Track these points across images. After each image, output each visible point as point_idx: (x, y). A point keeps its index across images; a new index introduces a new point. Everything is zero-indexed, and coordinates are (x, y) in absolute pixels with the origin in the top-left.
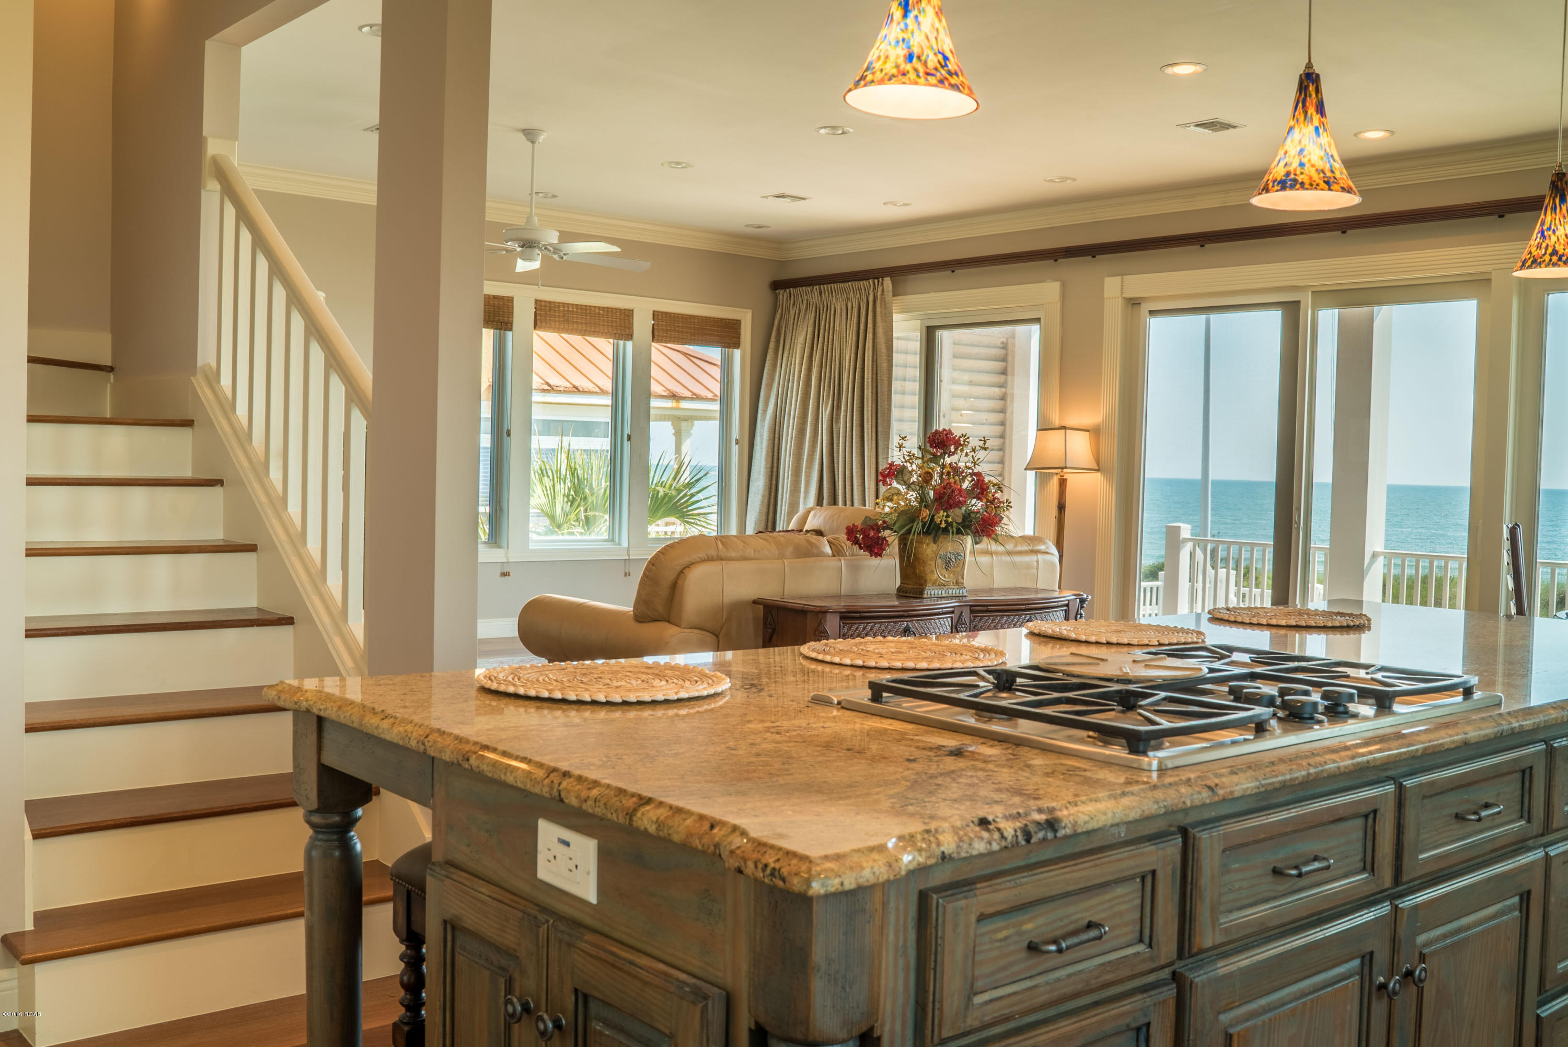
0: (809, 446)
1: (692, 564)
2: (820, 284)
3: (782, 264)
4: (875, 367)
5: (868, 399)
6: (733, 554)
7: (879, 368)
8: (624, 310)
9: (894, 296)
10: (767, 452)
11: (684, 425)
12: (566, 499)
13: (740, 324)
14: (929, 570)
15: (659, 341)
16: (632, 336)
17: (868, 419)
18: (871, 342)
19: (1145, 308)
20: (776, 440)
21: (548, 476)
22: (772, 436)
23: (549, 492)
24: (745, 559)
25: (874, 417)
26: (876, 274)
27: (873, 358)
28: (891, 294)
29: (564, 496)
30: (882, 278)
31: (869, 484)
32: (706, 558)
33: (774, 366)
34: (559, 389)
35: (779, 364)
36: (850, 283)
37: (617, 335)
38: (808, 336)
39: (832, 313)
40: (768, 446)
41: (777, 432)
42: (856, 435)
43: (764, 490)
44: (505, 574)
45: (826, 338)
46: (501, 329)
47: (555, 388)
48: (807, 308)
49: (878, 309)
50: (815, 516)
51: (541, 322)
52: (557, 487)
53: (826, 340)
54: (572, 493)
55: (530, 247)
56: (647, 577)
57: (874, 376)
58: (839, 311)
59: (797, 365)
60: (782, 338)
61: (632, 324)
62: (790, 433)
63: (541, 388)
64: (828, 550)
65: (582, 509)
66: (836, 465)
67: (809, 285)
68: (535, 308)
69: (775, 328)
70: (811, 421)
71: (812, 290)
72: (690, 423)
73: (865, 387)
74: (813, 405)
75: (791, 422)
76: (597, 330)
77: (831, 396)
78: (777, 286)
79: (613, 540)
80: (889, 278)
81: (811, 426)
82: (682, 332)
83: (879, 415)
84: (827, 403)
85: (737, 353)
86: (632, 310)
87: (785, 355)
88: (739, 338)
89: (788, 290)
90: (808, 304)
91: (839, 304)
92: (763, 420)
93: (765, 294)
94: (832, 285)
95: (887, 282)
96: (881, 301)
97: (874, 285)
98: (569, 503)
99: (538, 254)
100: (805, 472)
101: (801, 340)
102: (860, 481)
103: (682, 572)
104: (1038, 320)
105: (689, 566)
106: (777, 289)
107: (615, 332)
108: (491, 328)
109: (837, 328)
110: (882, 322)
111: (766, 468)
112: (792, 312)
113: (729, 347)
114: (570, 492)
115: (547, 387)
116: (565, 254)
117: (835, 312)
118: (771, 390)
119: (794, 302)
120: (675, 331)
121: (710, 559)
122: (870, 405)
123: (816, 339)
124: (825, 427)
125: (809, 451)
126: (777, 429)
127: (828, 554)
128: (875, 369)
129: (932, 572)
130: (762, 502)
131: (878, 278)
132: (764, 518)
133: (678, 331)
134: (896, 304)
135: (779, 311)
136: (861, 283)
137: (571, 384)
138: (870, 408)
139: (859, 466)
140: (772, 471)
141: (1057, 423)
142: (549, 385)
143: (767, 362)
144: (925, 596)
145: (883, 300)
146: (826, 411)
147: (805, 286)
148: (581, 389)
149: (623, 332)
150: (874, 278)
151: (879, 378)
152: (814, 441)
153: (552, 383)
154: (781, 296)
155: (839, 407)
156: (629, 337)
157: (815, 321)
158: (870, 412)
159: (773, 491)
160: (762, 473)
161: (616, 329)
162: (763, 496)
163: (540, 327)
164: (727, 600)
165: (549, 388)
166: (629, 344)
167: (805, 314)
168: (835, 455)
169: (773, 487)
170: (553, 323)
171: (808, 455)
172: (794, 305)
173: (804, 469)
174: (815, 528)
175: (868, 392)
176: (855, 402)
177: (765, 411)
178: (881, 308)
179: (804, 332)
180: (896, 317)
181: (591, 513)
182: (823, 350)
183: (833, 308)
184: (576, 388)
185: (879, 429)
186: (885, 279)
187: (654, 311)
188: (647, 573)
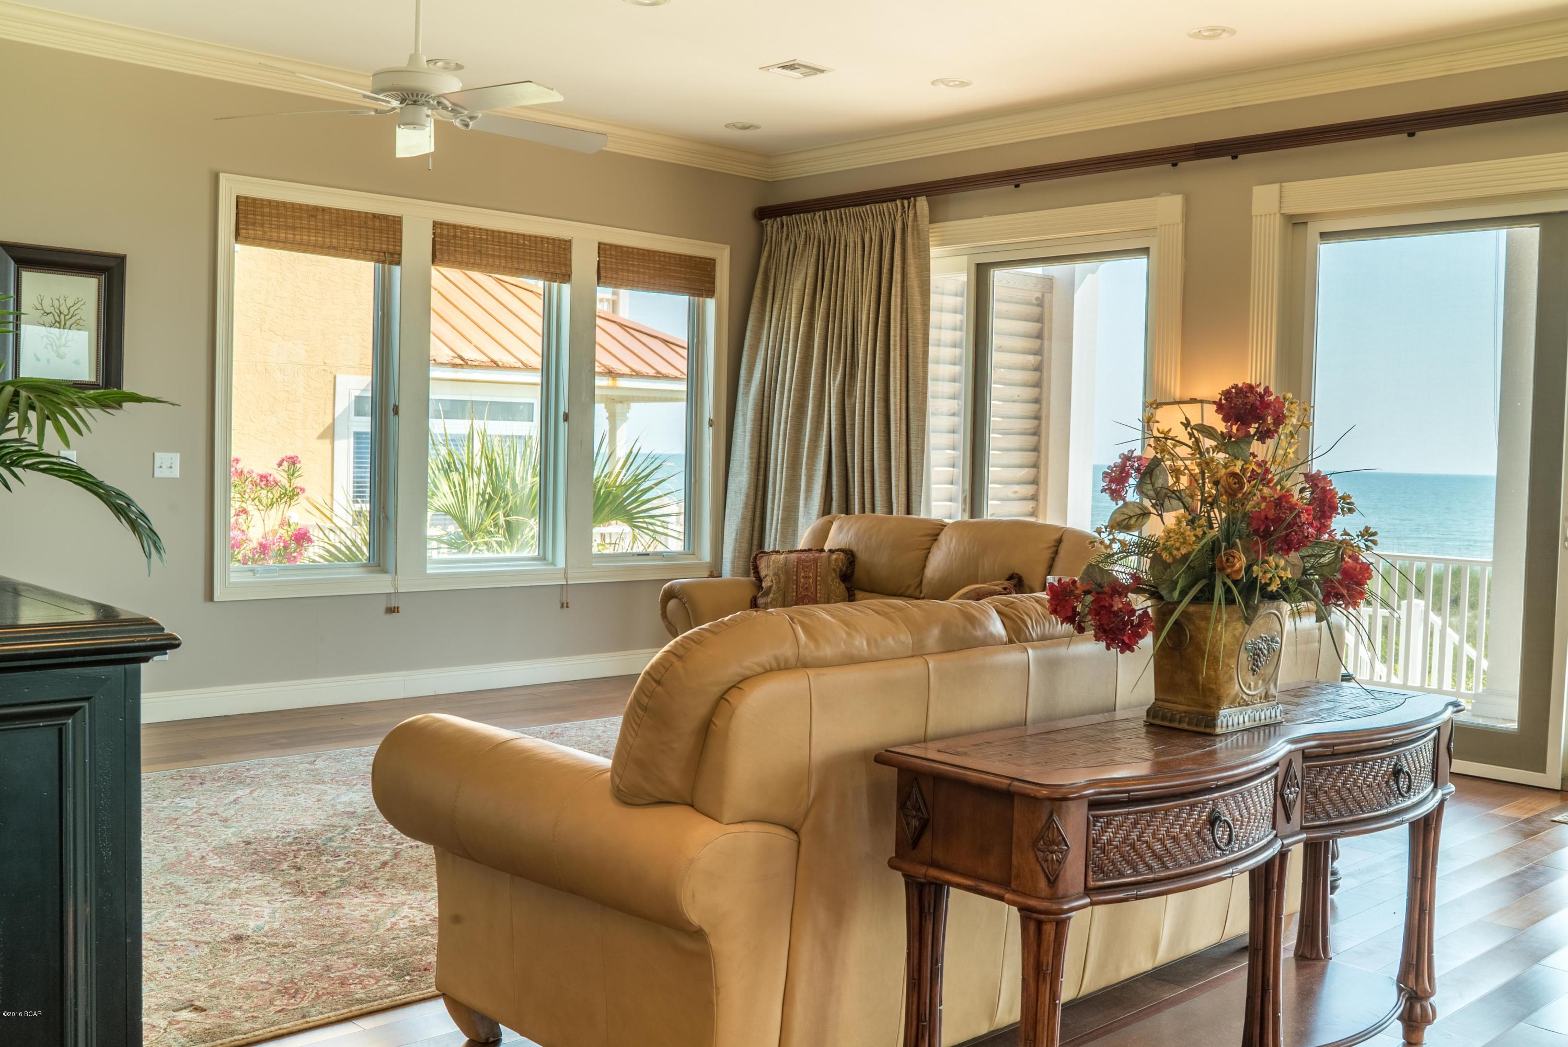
0: (811, 428)
1: (745, 679)
2: (825, 209)
3: (771, 185)
4: (904, 319)
5: (895, 363)
6: (828, 651)
7: (910, 322)
8: (559, 240)
9: (931, 222)
10: (753, 436)
11: (619, 407)
12: (481, 499)
13: (714, 265)
14: (1226, 677)
15: (606, 284)
16: (570, 276)
17: (895, 391)
18: (899, 285)
19: (1314, 229)
20: (765, 420)
21: (457, 470)
22: (759, 415)
23: (458, 489)
24: (852, 660)
25: (904, 389)
26: (907, 193)
27: (902, 308)
28: (927, 219)
29: (478, 494)
30: (915, 197)
31: (898, 480)
32: (774, 665)
33: (761, 320)
34: (474, 363)
35: (767, 318)
36: (868, 207)
37: (549, 276)
38: (808, 280)
39: (842, 247)
40: (753, 429)
41: (765, 410)
42: (879, 413)
43: (749, 488)
44: (391, 610)
45: (834, 281)
46: (384, 262)
47: (469, 362)
48: (806, 242)
49: (909, 241)
50: (840, 528)
51: (442, 254)
52: (469, 483)
53: (834, 285)
54: (489, 490)
55: (415, 102)
56: (645, 709)
57: (904, 333)
58: (852, 245)
59: (793, 320)
60: (771, 284)
61: (570, 260)
62: (784, 411)
63: (453, 362)
64: (997, 627)
65: (501, 513)
66: (849, 455)
67: (809, 212)
68: (434, 234)
69: (761, 270)
70: (814, 395)
71: (813, 219)
72: (626, 405)
73: (892, 347)
74: (816, 373)
75: (786, 396)
76: (522, 267)
77: (842, 361)
78: (763, 214)
79: (544, 558)
80: (924, 198)
81: (814, 401)
82: (638, 272)
83: (911, 386)
84: (836, 370)
85: (711, 305)
86: (570, 241)
87: (776, 306)
88: (713, 283)
89: (779, 219)
90: (807, 237)
91: (851, 235)
92: (747, 393)
93: (749, 226)
94: (843, 210)
95: (922, 203)
96: (913, 229)
97: (903, 207)
98: (485, 504)
99: (429, 118)
100: (807, 464)
101: (797, 285)
102: (884, 475)
103: (722, 697)
104: (1145, 251)
105: (738, 685)
106: (763, 219)
107: (546, 270)
108: (370, 260)
109: (849, 268)
110: (915, 258)
111: (751, 458)
112: (785, 249)
113: (700, 295)
114: (486, 488)
115: (459, 361)
116: (471, 118)
117: (846, 246)
118: (756, 354)
119: (788, 235)
120: (628, 271)
121: (781, 667)
122: (898, 371)
123: (819, 284)
124: (833, 402)
125: (811, 435)
126: (766, 405)
127: (1000, 637)
128: (905, 322)
129: (1231, 679)
130: (746, 504)
131: (908, 198)
132: (748, 525)
133: (633, 272)
134: (934, 233)
135: (767, 248)
136: (885, 205)
137: (489, 357)
138: (898, 376)
139: (882, 455)
140: (759, 463)
141: (1178, 394)
142: (462, 359)
143: (751, 315)
144: (1219, 730)
145: (916, 228)
146: (834, 380)
147: (803, 212)
148: (500, 364)
149: (558, 271)
150: (903, 199)
151: (910, 334)
152: (818, 422)
153: (466, 356)
154: (769, 228)
155: (853, 376)
156: (565, 277)
157: (818, 260)
158: (898, 382)
159: (760, 489)
160: (745, 465)
161: (548, 267)
162: (747, 496)
163: (441, 261)
164: (818, 754)
165: (462, 362)
166: (566, 288)
167: (804, 250)
168: (848, 441)
169: (761, 483)
170: (458, 256)
171: (810, 441)
172: (787, 238)
173: (804, 460)
174: (843, 546)
175: (895, 354)
176: (877, 367)
177: (749, 381)
178: (913, 239)
179: (802, 275)
180: (934, 252)
181: (512, 518)
182: (830, 298)
183: (843, 242)
184: (495, 363)
185: (911, 405)
186: (919, 199)
187: (599, 243)
188: (645, 700)
